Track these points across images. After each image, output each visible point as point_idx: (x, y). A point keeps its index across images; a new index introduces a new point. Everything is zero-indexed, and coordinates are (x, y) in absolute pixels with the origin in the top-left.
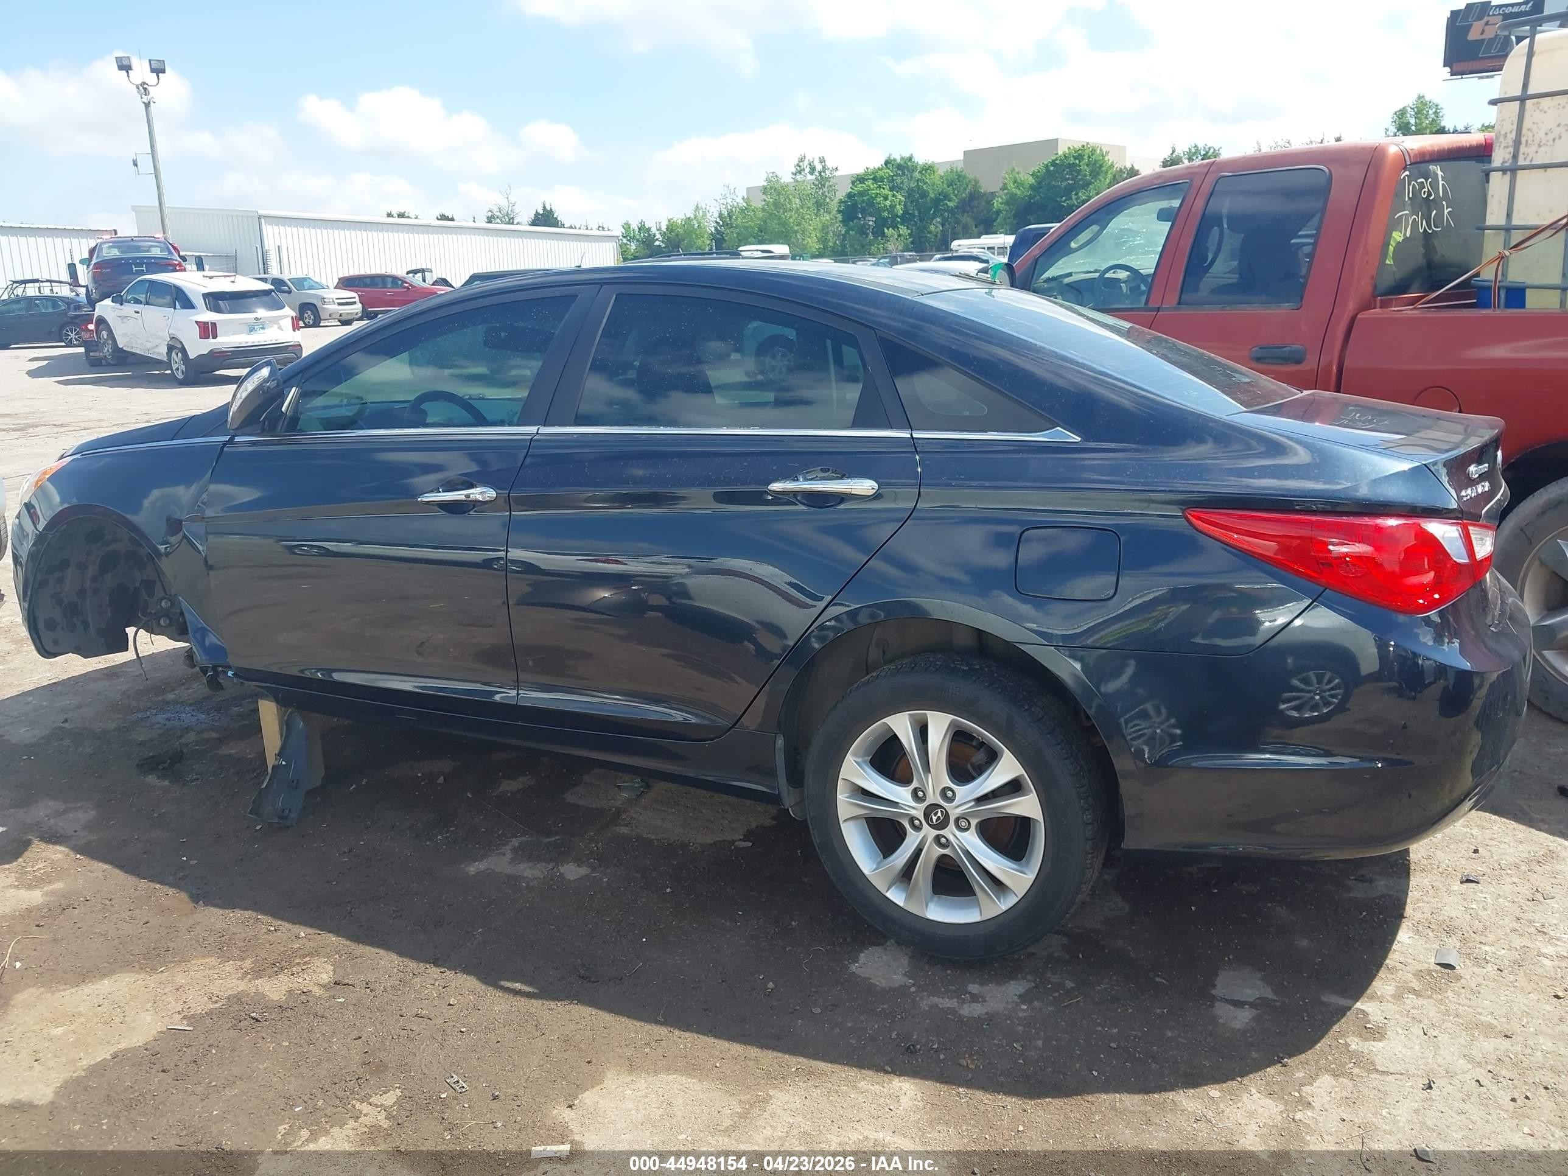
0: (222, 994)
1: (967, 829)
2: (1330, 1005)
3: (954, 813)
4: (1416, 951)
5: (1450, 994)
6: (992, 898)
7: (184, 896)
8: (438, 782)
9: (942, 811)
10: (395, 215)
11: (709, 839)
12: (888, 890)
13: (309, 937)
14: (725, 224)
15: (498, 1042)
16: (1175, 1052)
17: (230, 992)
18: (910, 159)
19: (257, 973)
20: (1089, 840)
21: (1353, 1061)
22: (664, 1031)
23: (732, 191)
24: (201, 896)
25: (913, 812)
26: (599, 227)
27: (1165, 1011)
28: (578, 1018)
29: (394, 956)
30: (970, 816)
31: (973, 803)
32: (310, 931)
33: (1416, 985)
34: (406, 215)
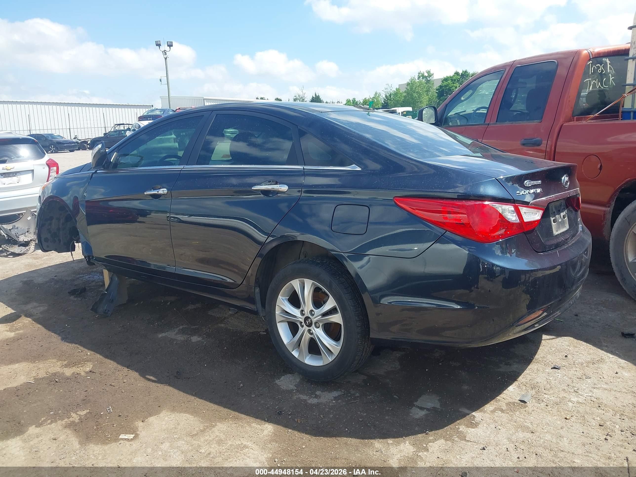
0: (51, 372)
1: (319, 327)
2: (461, 412)
3: (314, 320)
4: (513, 395)
5: (518, 413)
6: (326, 355)
7: (60, 338)
8: (168, 304)
9: (310, 320)
10: (260, 98)
11: (251, 330)
12: (293, 351)
13: (91, 355)
14: (388, 99)
15: (132, 396)
16: (384, 425)
17: (54, 372)
18: (466, 71)
19: (66, 366)
20: (359, 333)
21: (457, 435)
22: (193, 398)
23: (390, 86)
24: (65, 339)
25: (300, 320)
26: (338, 102)
27: (390, 409)
28: (166, 391)
29: (115, 363)
30: (319, 322)
31: (320, 317)
32: (93, 353)
33: (504, 408)
34: (264, 98)
